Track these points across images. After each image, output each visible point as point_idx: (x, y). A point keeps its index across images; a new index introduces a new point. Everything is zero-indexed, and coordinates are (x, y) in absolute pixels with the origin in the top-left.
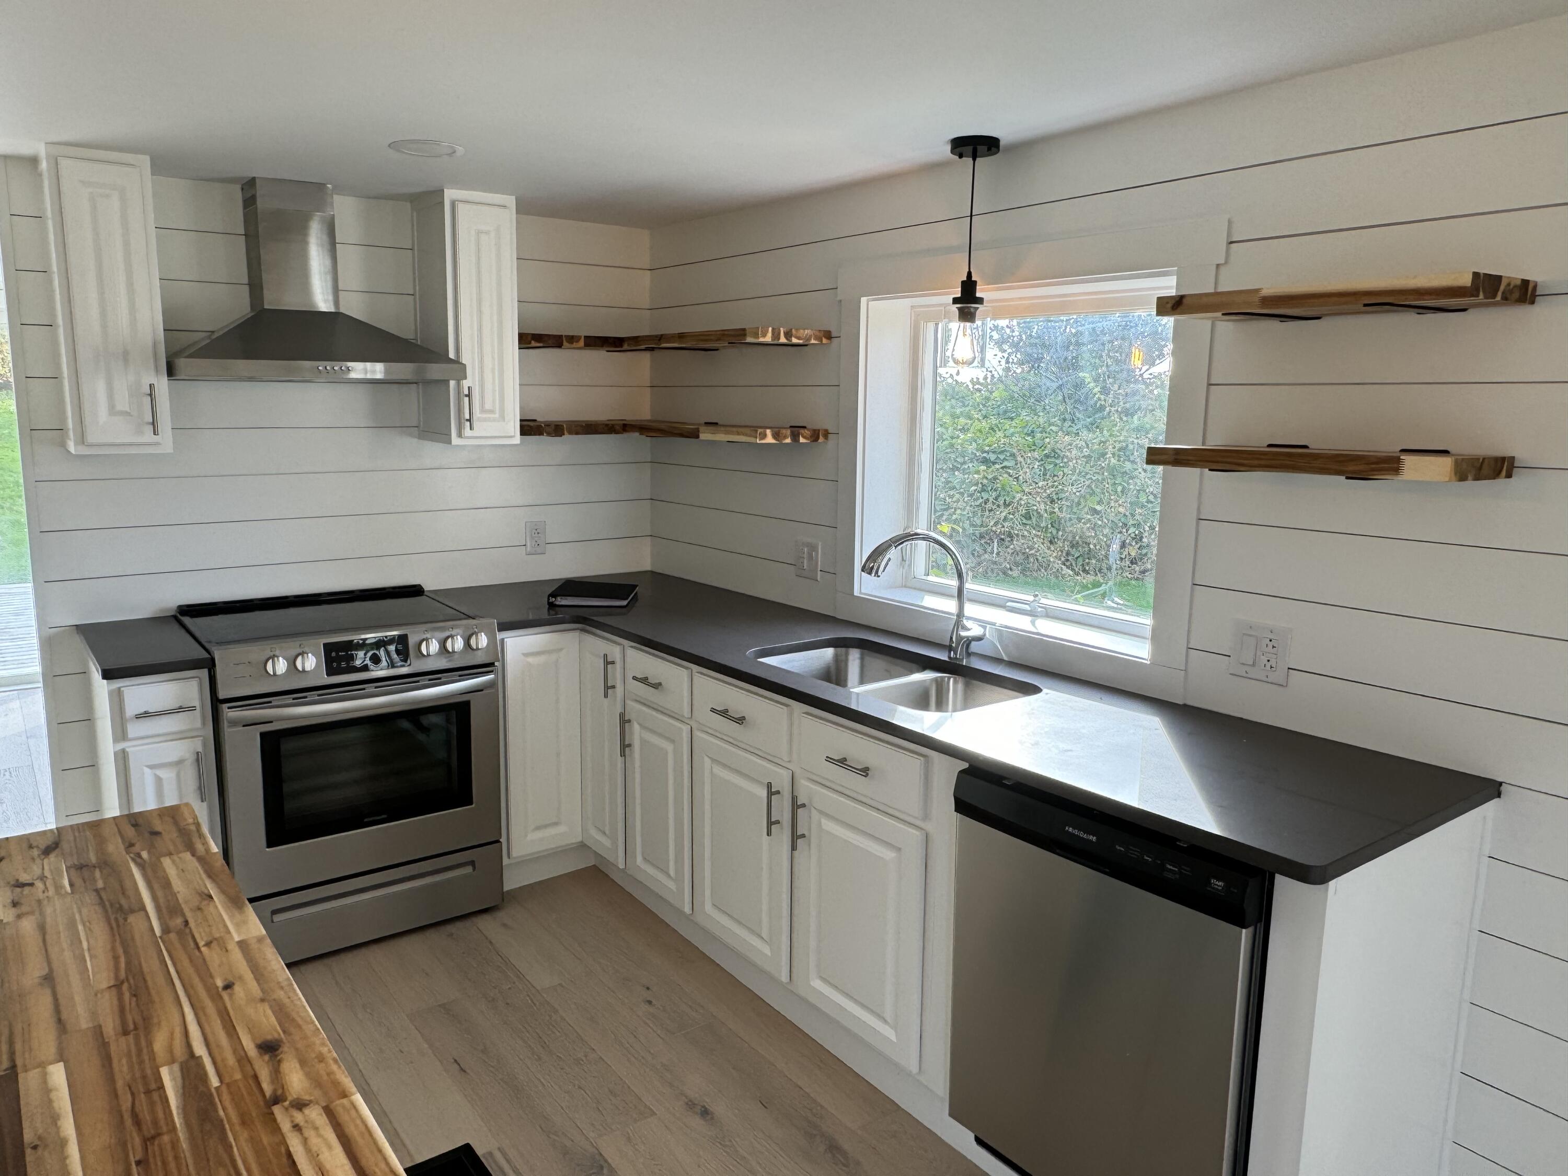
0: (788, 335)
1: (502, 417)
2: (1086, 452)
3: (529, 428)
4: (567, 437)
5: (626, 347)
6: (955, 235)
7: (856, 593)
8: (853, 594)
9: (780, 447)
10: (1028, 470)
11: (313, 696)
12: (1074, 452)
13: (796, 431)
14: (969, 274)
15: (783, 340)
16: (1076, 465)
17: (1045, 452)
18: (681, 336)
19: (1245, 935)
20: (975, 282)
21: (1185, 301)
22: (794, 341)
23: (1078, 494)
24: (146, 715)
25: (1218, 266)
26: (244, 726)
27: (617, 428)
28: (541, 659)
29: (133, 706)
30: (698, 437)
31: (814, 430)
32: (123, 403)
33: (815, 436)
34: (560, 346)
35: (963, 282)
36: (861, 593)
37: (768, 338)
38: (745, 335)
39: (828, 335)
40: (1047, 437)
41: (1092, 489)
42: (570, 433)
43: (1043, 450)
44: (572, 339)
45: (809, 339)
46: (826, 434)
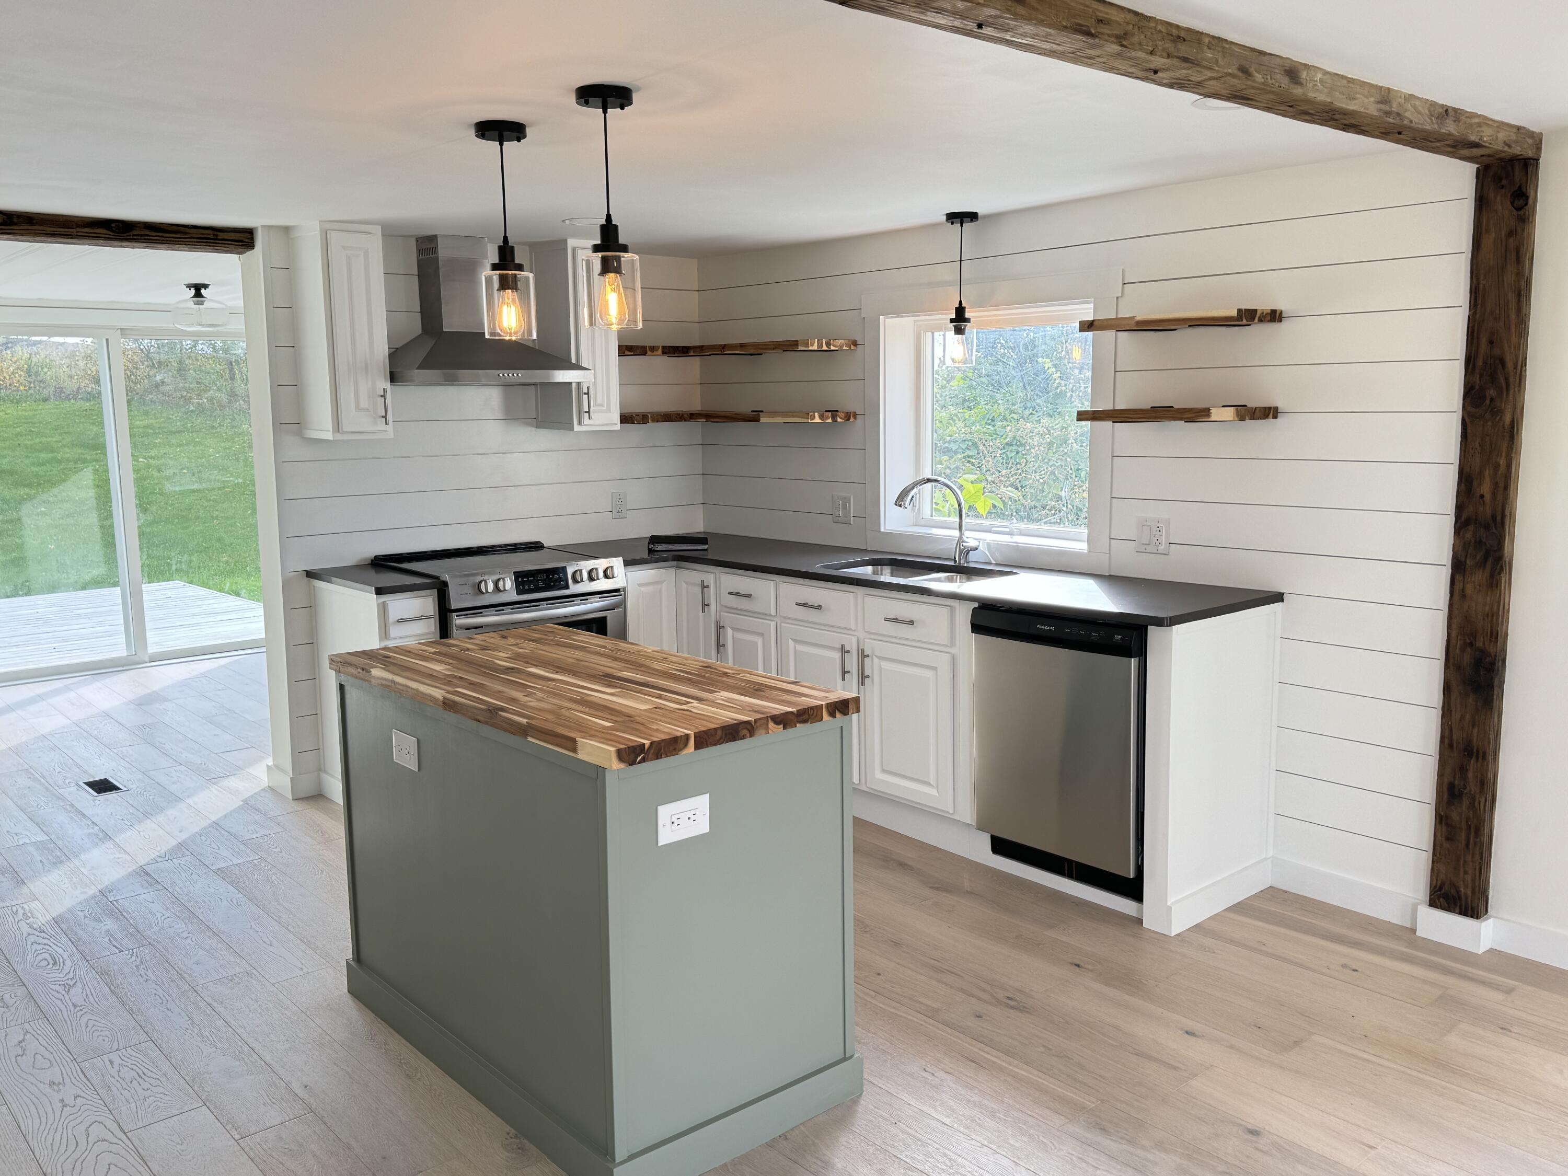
0: (828, 344)
1: (609, 410)
2: (1048, 439)
3: (626, 419)
4: (651, 424)
5: (692, 353)
6: (949, 273)
7: (882, 530)
8: (880, 531)
9: (823, 425)
10: (990, 459)
11: (508, 609)
12: (1036, 438)
13: (834, 413)
14: (961, 302)
15: (825, 348)
16: (1038, 452)
17: (1007, 440)
18: (742, 346)
19: (1134, 662)
20: (965, 307)
21: (1095, 323)
22: (832, 348)
23: (1041, 481)
24: (401, 621)
25: (1117, 298)
26: (466, 629)
27: (686, 416)
28: (651, 588)
29: (393, 615)
30: (759, 421)
31: (847, 413)
32: (364, 403)
33: (848, 416)
34: (644, 353)
35: (956, 308)
36: (885, 529)
37: (815, 347)
38: (797, 345)
39: (855, 343)
40: (1008, 425)
41: (1056, 477)
42: (653, 421)
43: (1005, 439)
44: (653, 349)
45: (841, 347)
46: (855, 415)
